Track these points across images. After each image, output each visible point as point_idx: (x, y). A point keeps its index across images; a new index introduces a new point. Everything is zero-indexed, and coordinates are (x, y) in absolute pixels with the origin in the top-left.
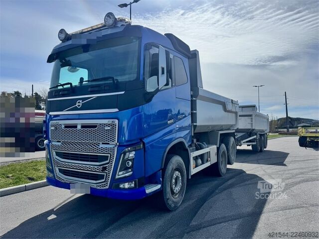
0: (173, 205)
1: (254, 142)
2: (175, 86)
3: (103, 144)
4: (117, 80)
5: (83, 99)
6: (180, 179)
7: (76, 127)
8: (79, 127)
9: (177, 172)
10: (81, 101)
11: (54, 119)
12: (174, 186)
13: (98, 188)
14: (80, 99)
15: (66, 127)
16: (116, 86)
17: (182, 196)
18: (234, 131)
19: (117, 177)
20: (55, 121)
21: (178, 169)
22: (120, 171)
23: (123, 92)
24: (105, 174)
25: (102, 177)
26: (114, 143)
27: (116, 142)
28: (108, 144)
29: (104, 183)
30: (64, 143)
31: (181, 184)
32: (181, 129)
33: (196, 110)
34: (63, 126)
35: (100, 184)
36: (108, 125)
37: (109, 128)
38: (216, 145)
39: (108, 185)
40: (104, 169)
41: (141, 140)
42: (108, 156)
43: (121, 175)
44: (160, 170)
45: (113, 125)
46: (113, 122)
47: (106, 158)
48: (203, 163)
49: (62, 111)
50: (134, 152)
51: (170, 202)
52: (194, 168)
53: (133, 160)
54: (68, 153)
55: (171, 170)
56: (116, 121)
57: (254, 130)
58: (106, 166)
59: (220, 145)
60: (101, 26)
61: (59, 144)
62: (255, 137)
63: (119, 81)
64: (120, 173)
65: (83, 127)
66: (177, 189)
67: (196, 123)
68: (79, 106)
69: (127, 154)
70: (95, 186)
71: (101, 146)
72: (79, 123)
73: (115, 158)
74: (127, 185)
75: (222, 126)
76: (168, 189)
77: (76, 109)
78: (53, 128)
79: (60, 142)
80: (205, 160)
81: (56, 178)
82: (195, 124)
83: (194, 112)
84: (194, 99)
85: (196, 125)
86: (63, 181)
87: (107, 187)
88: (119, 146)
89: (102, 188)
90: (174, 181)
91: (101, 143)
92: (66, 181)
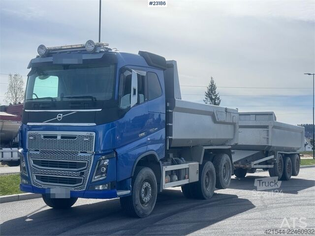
0: (141, 212)
1: (270, 164)
2: (148, 100)
3: (81, 152)
4: (95, 98)
5: (64, 113)
6: (150, 190)
7: (56, 137)
8: (59, 138)
9: (147, 183)
10: (62, 115)
11: (33, 129)
12: (143, 195)
13: (76, 190)
14: (61, 113)
15: (45, 137)
16: (94, 104)
17: (152, 207)
18: (230, 147)
19: (93, 180)
20: (34, 132)
21: (149, 180)
22: (96, 175)
23: (101, 110)
24: (83, 178)
25: (80, 181)
26: (91, 152)
27: (93, 151)
28: (86, 152)
29: (82, 186)
30: (42, 152)
31: (150, 195)
32: (154, 142)
33: (172, 123)
34: (42, 136)
35: (78, 187)
36: (87, 137)
37: (87, 139)
38: (198, 162)
39: (85, 187)
40: (82, 174)
41: (114, 150)
42: (86, 163)
43: (96, 178)
44: (130, 178)
45: (91, 137)
46: (91, 134)
47: (84, 165)
48: (179, 179)
49: (42, 122)
50: (108, 160)
51: (139, 208)
52: (166, 183)
53: (106, 166)
54: (47, 161)
55: (141, 179)
56: (94, 134)
57: (270, 147)
58: (84, 171)
59: (204, 163)
60: (80, 46)
61: (38, 153)
62: (272, 157)
63: (97, 99)
64: (96, 177)
65: (62, 137)
66: (147, 199)
67: (172, 136)
68: (59, 119)
69: (102, 161)
70: (73, 189)
71: (80, 154)
72: (59, 134)
73: (92, 165)
74: (101, 187)
75: (210, 140)
76: (137, 196)
77: (56, 121)
78: (32, 138)
79: (38, 151)
80: (182, 177)
81: (33, 185)
82: (170, 137)
83: (170, 124)
84: (170, 111)
85: (172, 139)
86: (40, 187)
87: (84, 189)
88: (95, 155)
89: (79, 190)
90: (143, 190)
91: (79, 152)
92: (43, 186)
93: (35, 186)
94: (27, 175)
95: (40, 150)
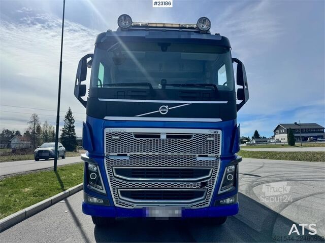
3: (199, 156)
5: (170, 105)
7: (159, 136)
8: (163, 137)
10: (167, 107)
13: (195, 208)
14: (165, 104)
19: (220, 192)
22: (223, 185)
23: (226, 102)
24: (205, 190)
25: (200, 194)
26: (217, 155)
27: (220, 154)
28: (206, 156)
29: (204, 201)
30: (134, 156)
35: (197, 203)
36: (210, 136)
37: (210, 139)
39: (209, 203)
40: (204, 184)
45: (215, 136)
46: (215, 132)
54: (143, 170)
56: (220, 132)
58: (206, 181)
65: (168, 137)
68: (163, 112)
70: (189, 206)
71: (199, 159)
72: (163, 132)
73: (218, 172)
77: (158, 115)
79: (126, 155)
81: (116, 205)
87: (208, 205)
89: (200, 207)
91: (197, 155)
92: (135, 206)
93: (121, 206)
94: (104, 191)
95: (128, 154)
